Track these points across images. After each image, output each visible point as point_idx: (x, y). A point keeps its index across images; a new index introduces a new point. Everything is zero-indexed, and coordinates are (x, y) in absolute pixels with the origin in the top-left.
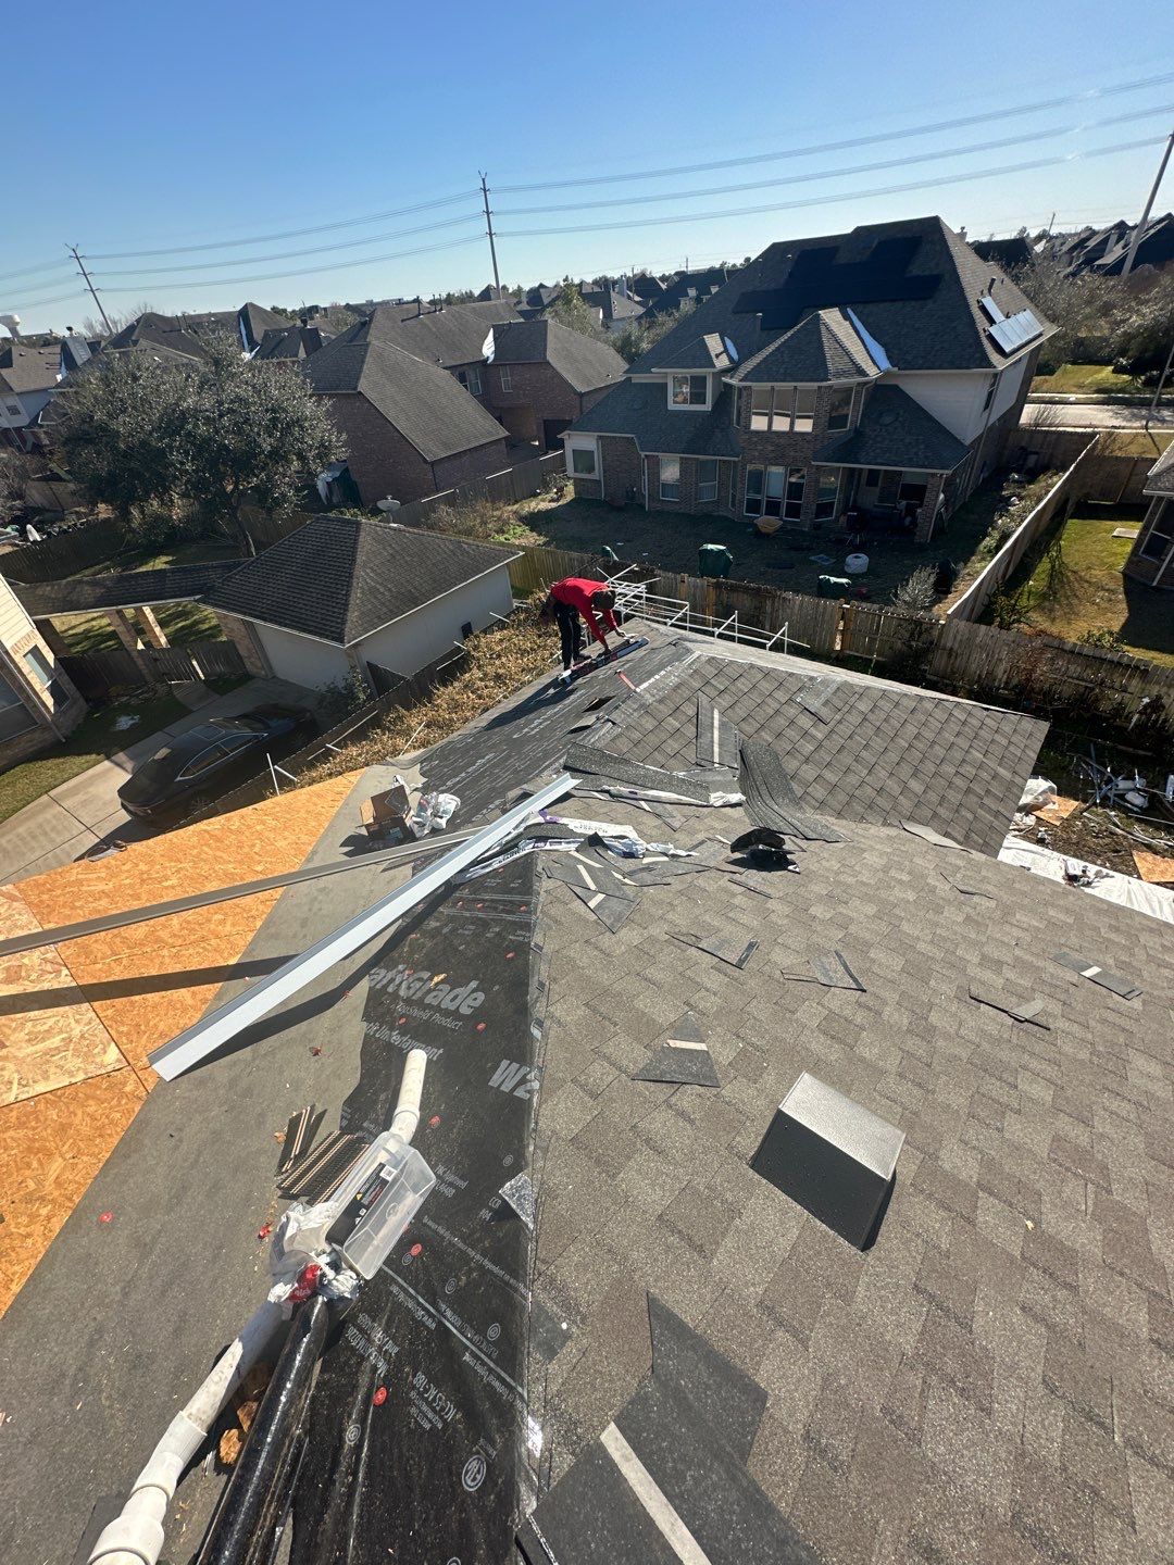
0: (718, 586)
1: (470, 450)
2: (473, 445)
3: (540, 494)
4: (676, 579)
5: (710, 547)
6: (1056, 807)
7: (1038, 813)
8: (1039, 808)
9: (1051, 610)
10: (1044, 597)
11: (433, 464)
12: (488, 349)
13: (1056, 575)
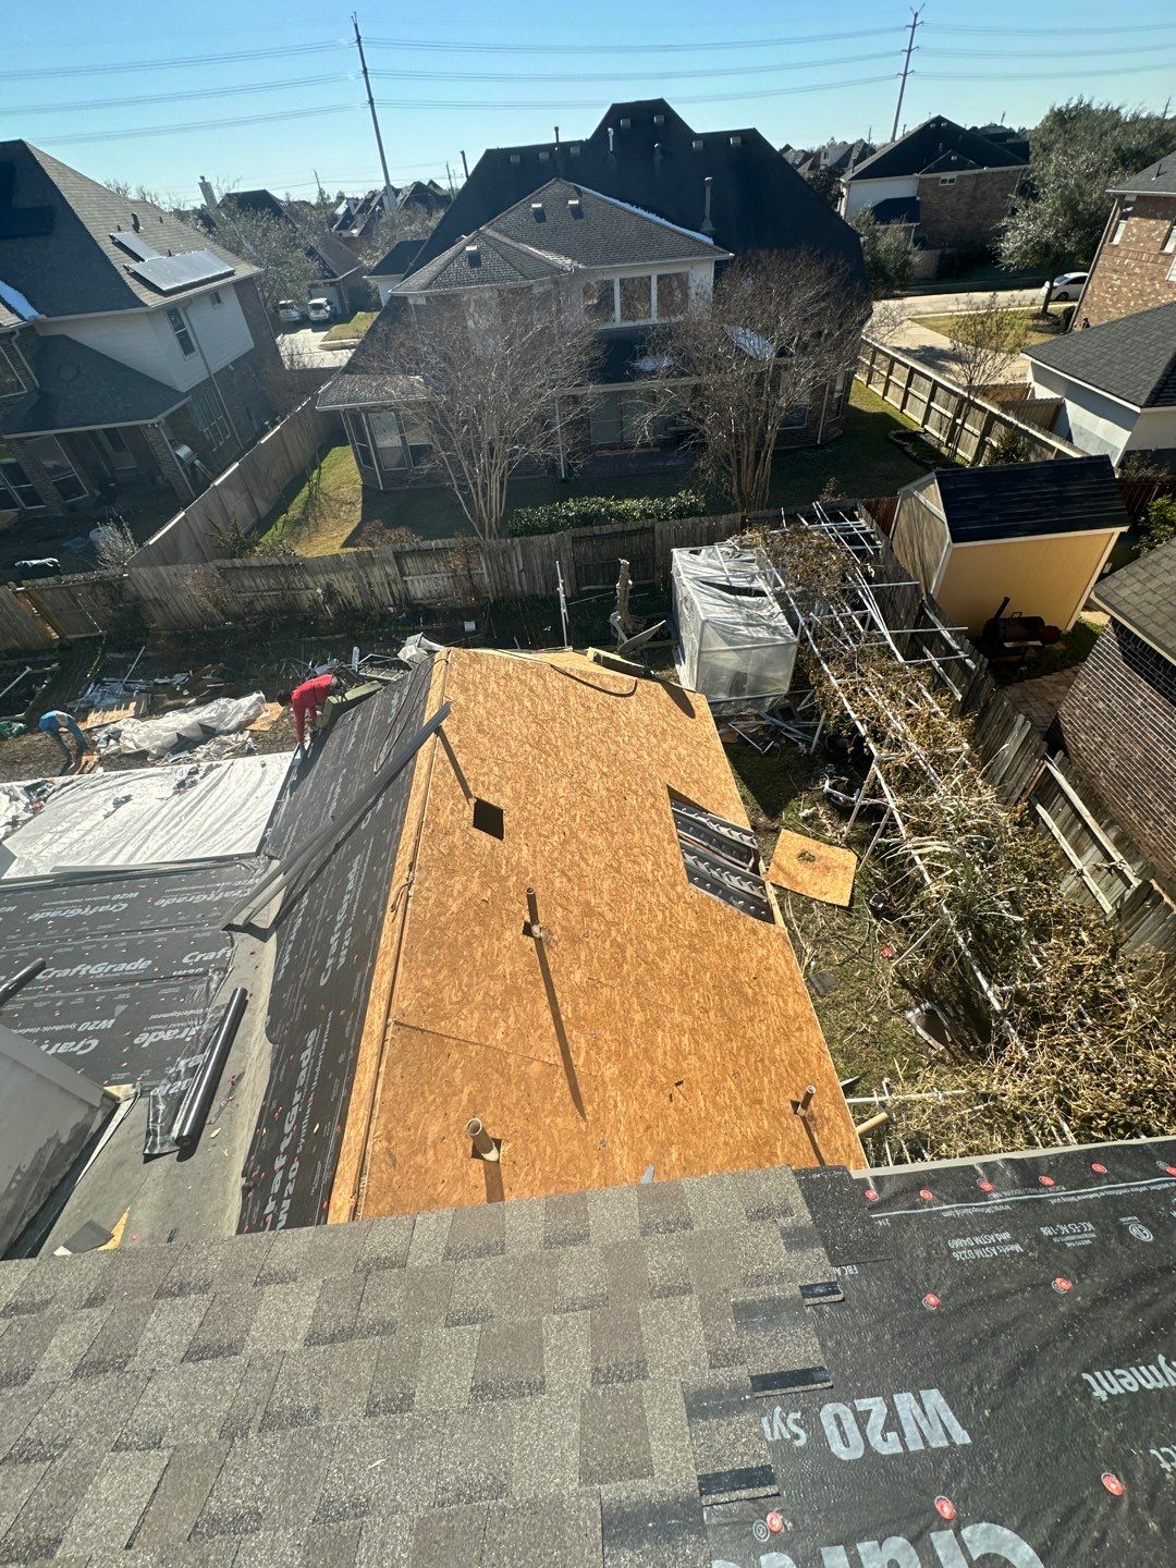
6: (268, 714)
7: (252, 727)
8: (251, 721)
9: (299, 534)
10: (298, 523)
13: (311, 501)
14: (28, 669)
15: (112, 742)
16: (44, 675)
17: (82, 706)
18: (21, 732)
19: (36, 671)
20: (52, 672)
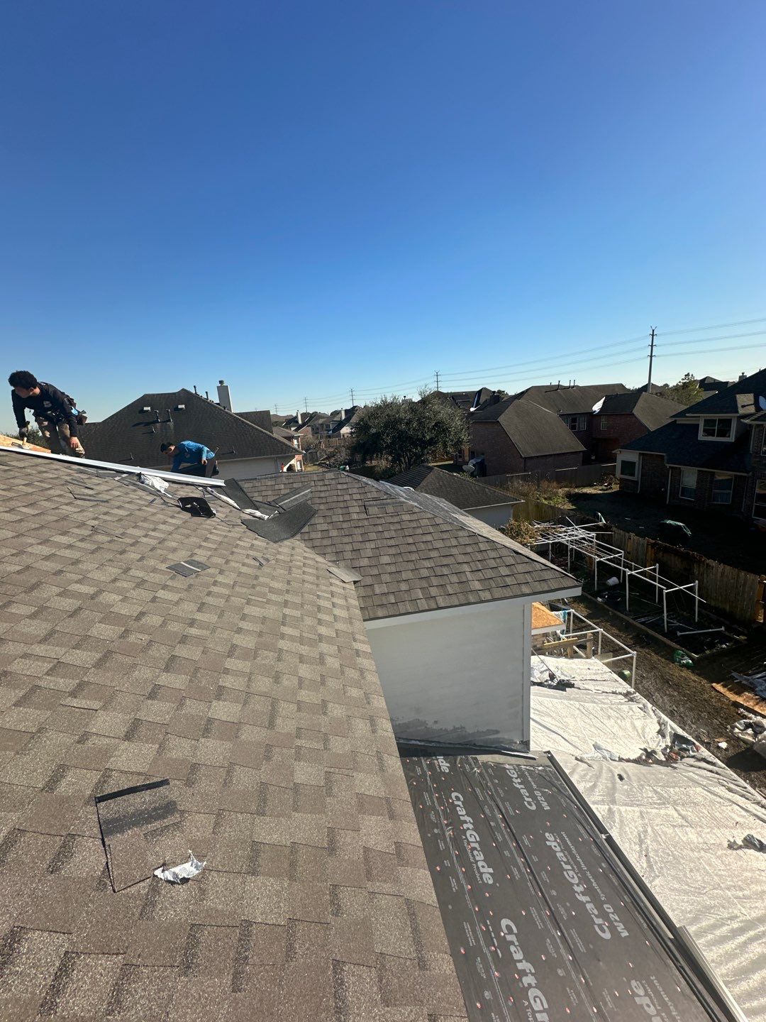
0: (653, 545)
1: (554, 455)
2: (558, 452)
3: (595, 485)
4: (625, 535)
5: (668, 522)
11: (525, 458)
12: (597, 407)
14: (723, 629)
15: (750, 731)
16: (729, 639)
17: (744, 682)
18: (687, 666)
19: (727, 633)
20: (737, 641)
